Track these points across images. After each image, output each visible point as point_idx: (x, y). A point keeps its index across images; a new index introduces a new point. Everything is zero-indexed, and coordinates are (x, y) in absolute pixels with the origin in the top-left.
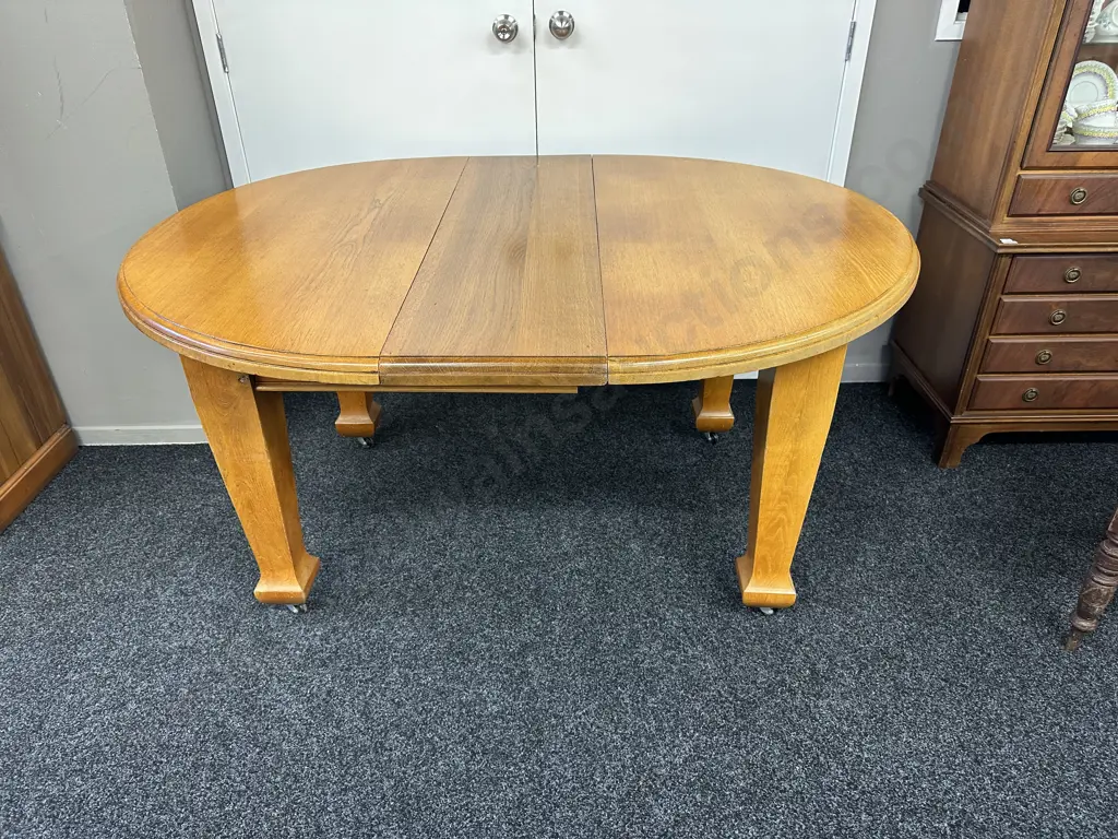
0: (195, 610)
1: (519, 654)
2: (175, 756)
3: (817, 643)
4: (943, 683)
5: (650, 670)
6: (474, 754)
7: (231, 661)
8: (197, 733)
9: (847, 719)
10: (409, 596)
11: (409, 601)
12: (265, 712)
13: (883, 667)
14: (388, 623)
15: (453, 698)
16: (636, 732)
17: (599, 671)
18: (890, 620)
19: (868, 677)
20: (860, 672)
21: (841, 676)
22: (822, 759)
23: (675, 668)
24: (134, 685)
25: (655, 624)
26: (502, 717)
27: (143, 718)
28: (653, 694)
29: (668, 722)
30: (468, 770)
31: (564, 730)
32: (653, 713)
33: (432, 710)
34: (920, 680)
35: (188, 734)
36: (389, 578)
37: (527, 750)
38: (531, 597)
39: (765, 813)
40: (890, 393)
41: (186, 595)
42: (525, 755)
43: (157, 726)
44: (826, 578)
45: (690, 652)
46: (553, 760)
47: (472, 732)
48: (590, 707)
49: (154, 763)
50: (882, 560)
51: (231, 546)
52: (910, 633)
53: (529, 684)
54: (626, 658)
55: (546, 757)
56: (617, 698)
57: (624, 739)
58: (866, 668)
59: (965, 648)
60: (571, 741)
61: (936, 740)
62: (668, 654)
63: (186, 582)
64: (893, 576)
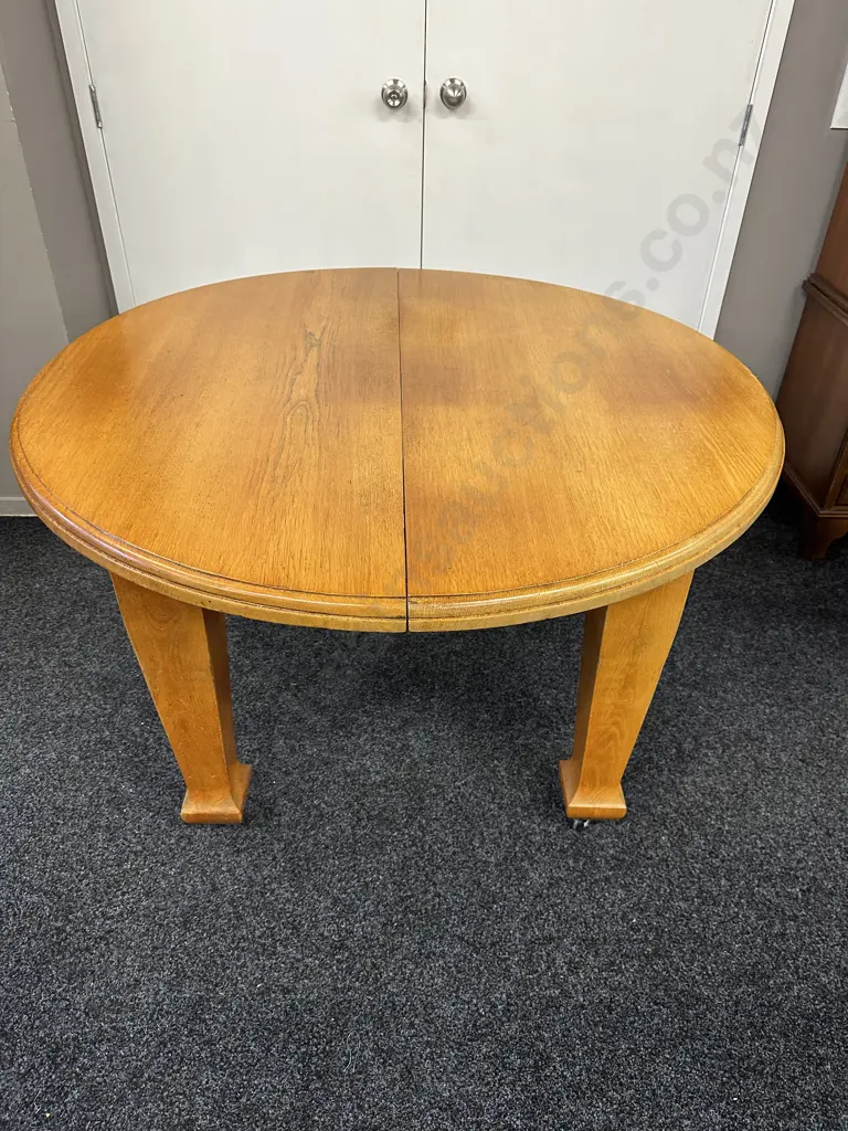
0: (80, 681)
1: (399, 729)
2: (71, 818)
3: (683, 724)
4: (800, 764)
5: (525, 746)
6: (360, 820)
7: (120, 731)
8: (91, 797)
9: (710, 795)
10: (292, 672)
11: (292, 677)
12: (156, 778)
13: (745, 747)
14: (272, 697)
15: (339, 767)
16: (512, 802)
17: (476, 746)
18: (753, 704)
19: (731, 757)
20: (724, 751)
21: (706, 755)
22: (686, 830)
23: (548, 744)
24: (25, 752)
25: (529, 703)
26: (386, 787)
27: (37, 783)
28: (528, 768)
29: (542, 793)
30: (354, 835)
31: (444, 798)
32: (527, 785)
33: (317, 778)
34: (779, 760)
35: (82, 798)
36: (271, 654)
37: (410, 817)
38: (410, 675)
39: (633, 878)
41: (70, 666)
42: (407, 821)
43: (51, 790)
44: (692, 664)
45: (562, 730)
46: (434, 826)
47: (357, 799)
48: (469, 778)
49: (52, 825)
50: (747, 647)
51: (112, 620)
52: (771, 717)
53: (410, 755)
54: (502, 735)
55: (428, 824)
56: (494, 772)
57: (501, 808)
58: (729, 747)
59: (823, 732)
60: (451, 809)
61: (792, 815)
62: (542, 731)
63: (68, 654)
64: (757, 662)
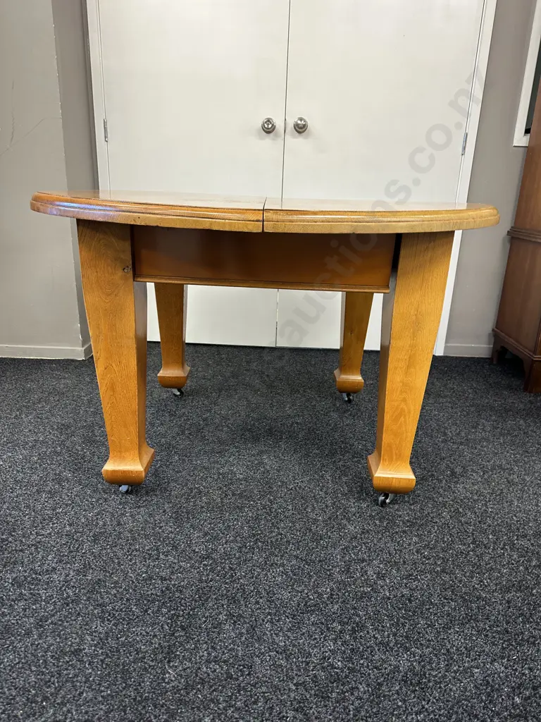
5: (344, 466)
7: (68, 448)
16: (334, 491)
19: (490, 476)
20: (484, 474)
21: (472, 475)
22: (460, 510)
25: (347, 447)
26: (246, 481)
28: (346, 476)
30: (222, 502)
31: (287, 488)
32: (346, 484)
33: (199, 475)
40: (495, 362)
48: (305, 479)
49: (11, 489)
50: (495, 428)
52: (515, 459)
53: (264, 467)
54: (328, 460)
55: (275, 499)
56: (322, 477)
57: (326, 494)
58: (487, 472)
60: (291, 493)
62: (356, 460)
63: (41, 414)
64: (502, 435)
